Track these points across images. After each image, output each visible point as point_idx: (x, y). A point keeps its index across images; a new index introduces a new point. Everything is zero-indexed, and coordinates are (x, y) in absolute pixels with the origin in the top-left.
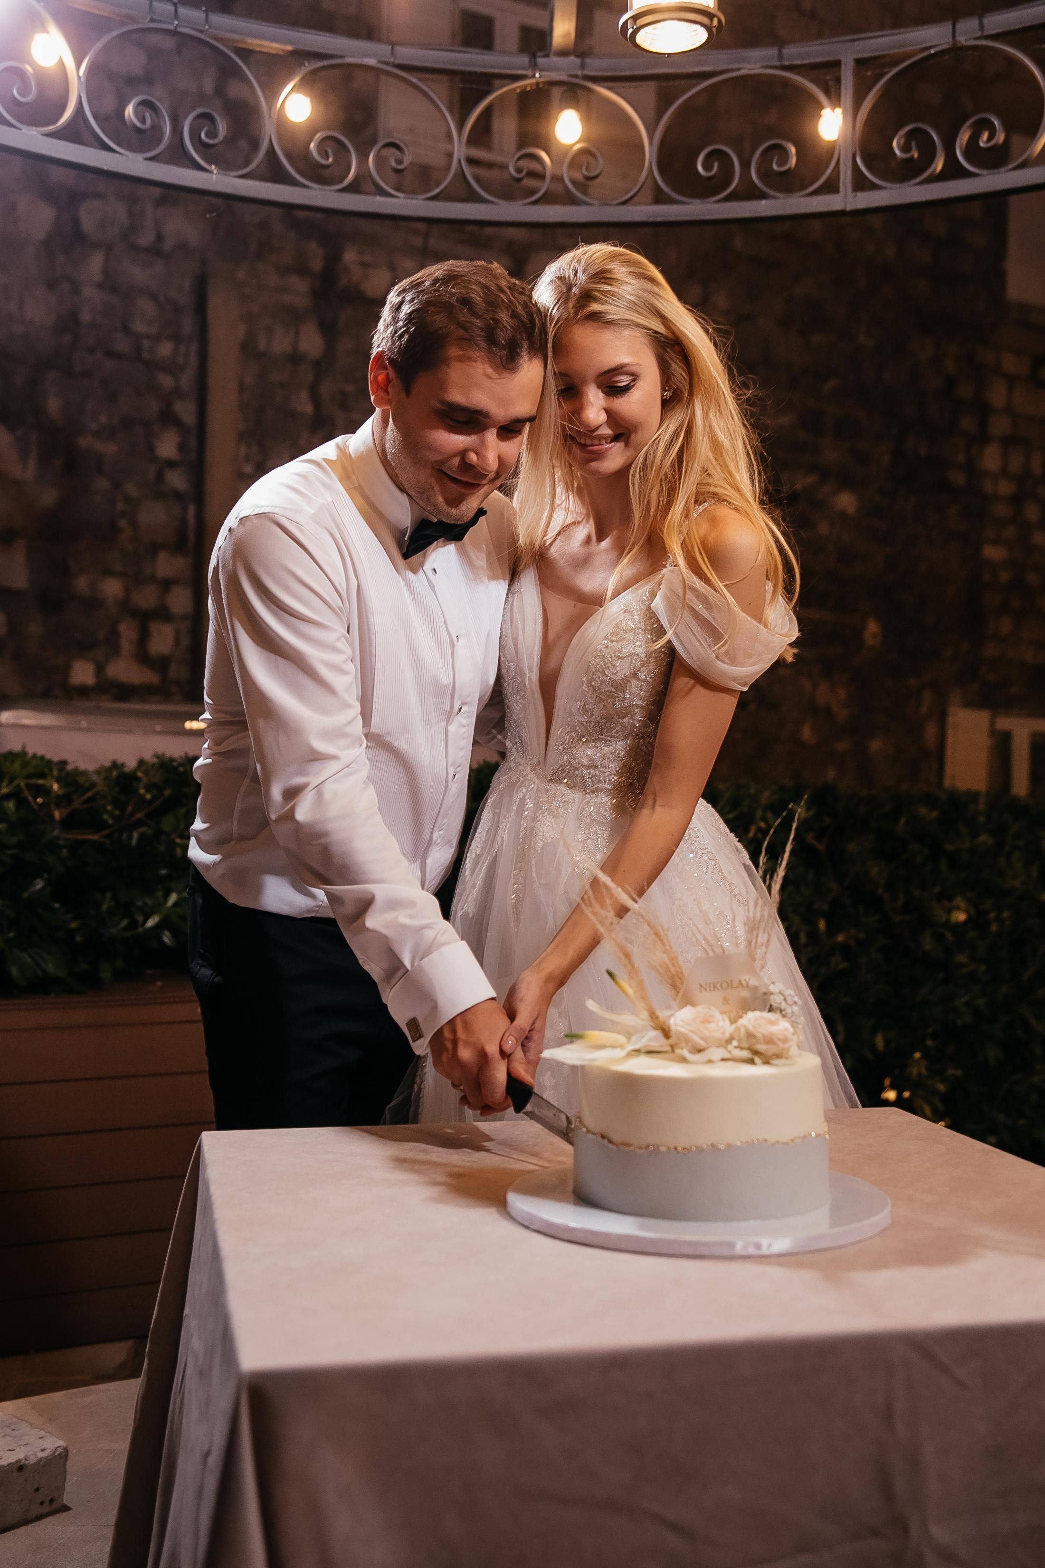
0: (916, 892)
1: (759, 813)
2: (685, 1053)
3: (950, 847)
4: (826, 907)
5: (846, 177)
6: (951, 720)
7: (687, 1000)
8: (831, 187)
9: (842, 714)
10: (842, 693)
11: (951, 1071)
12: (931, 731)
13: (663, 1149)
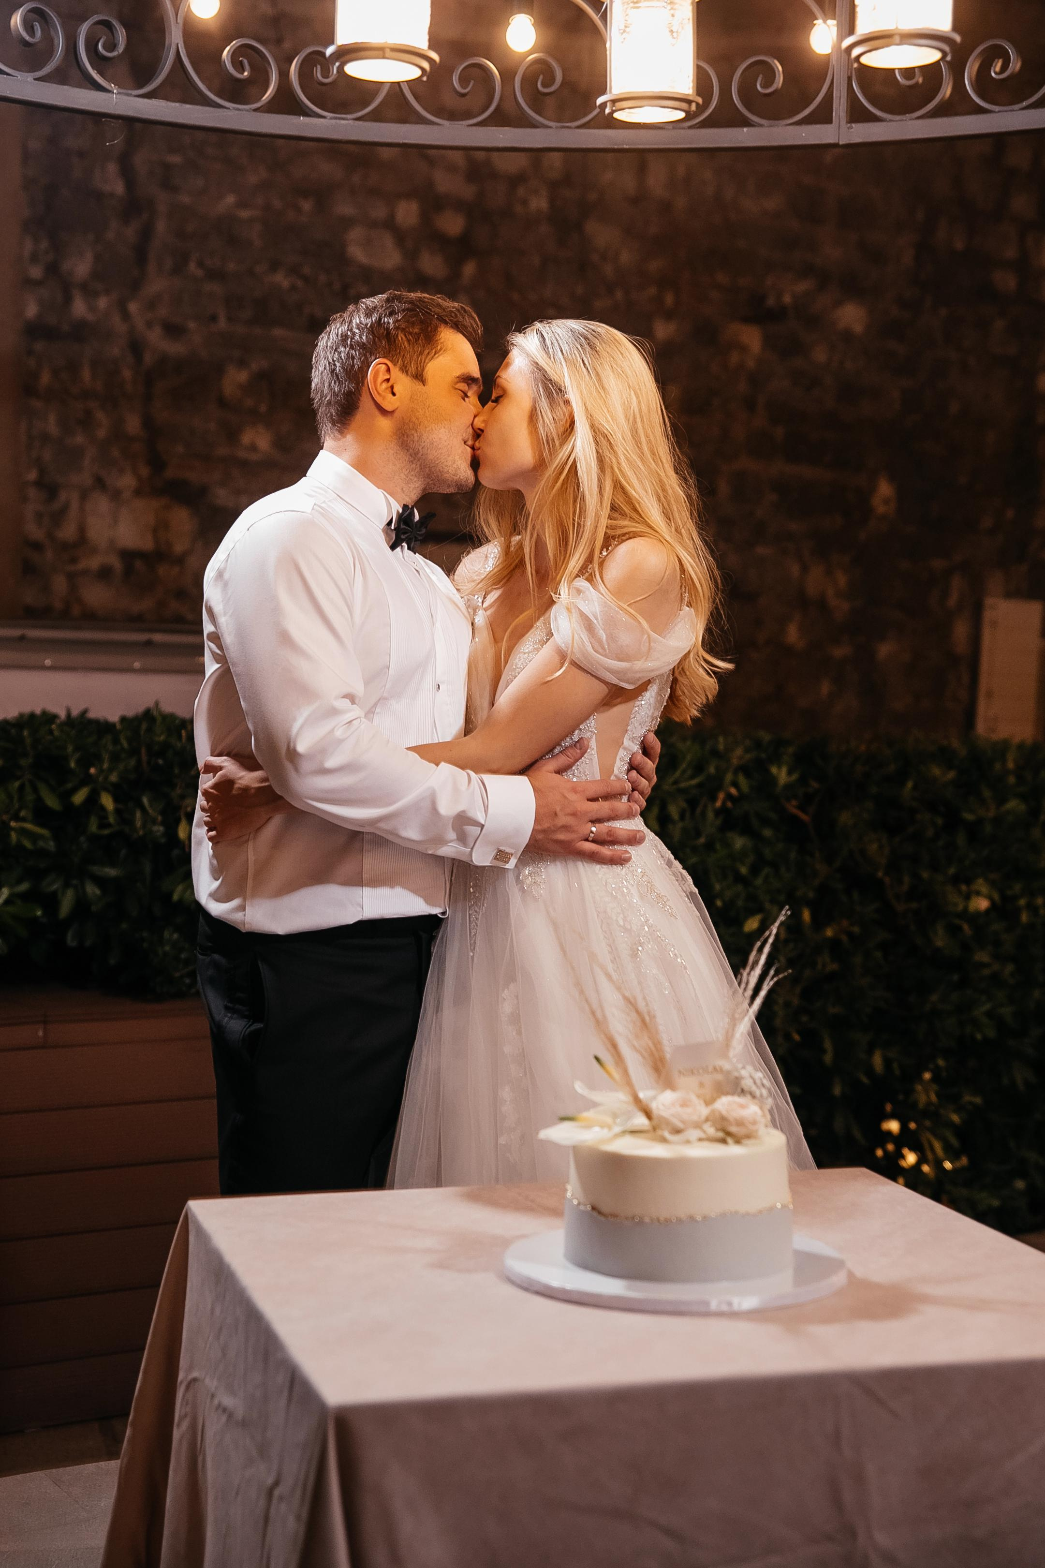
0: (925, 875)
1: (729, 777)
2: (667, 1135)
3: (969, 817)
4: (811, 895)
5: (840, 107)
6: (988, 615)
7: (669, 1084)
8: (823, 116)
9: (841, 607)
10: (842, 580)
11: (967, 1098)
12: (961, 630)
13: (647, 1220)
